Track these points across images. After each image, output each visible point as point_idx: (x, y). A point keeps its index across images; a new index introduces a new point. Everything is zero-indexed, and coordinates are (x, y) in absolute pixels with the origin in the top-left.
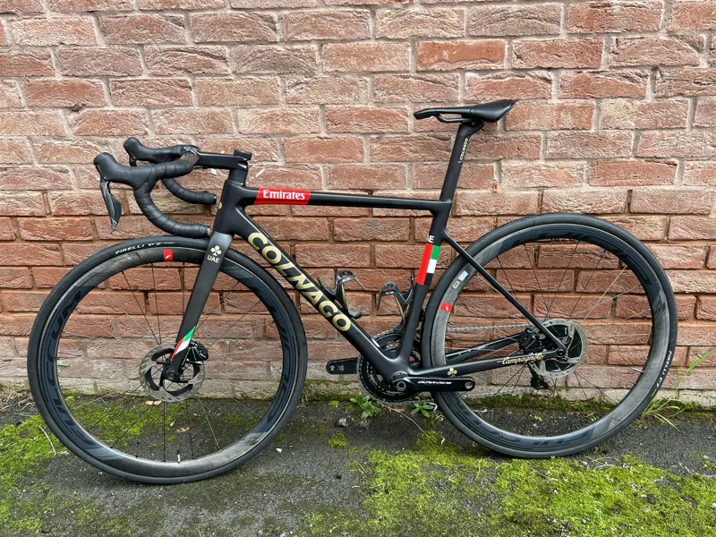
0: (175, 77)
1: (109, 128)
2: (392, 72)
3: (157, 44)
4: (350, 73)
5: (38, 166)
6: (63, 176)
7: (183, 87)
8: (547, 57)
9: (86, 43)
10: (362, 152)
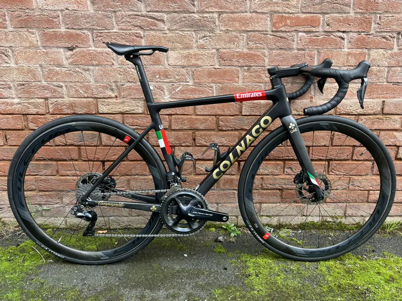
0: (133, 31)
1: (91, 61)
2: (259, 31)
3: (124, 11)
4: (234, 31)
5: (44, 83)
6: (59, 90)
7: (137, 37)
8: (343, 25)
9: (82, 9)
10: (238, 77)
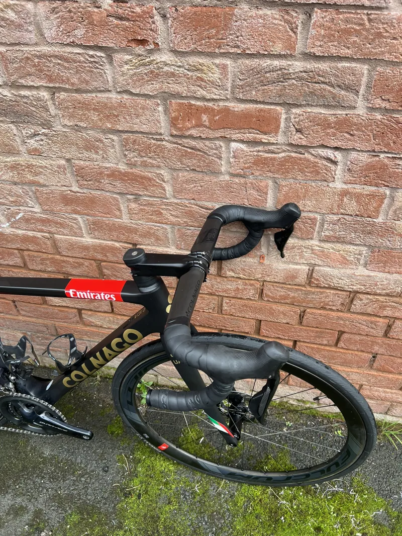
2: (142, 133)
8: (334, 135)
10: (119, 210)
